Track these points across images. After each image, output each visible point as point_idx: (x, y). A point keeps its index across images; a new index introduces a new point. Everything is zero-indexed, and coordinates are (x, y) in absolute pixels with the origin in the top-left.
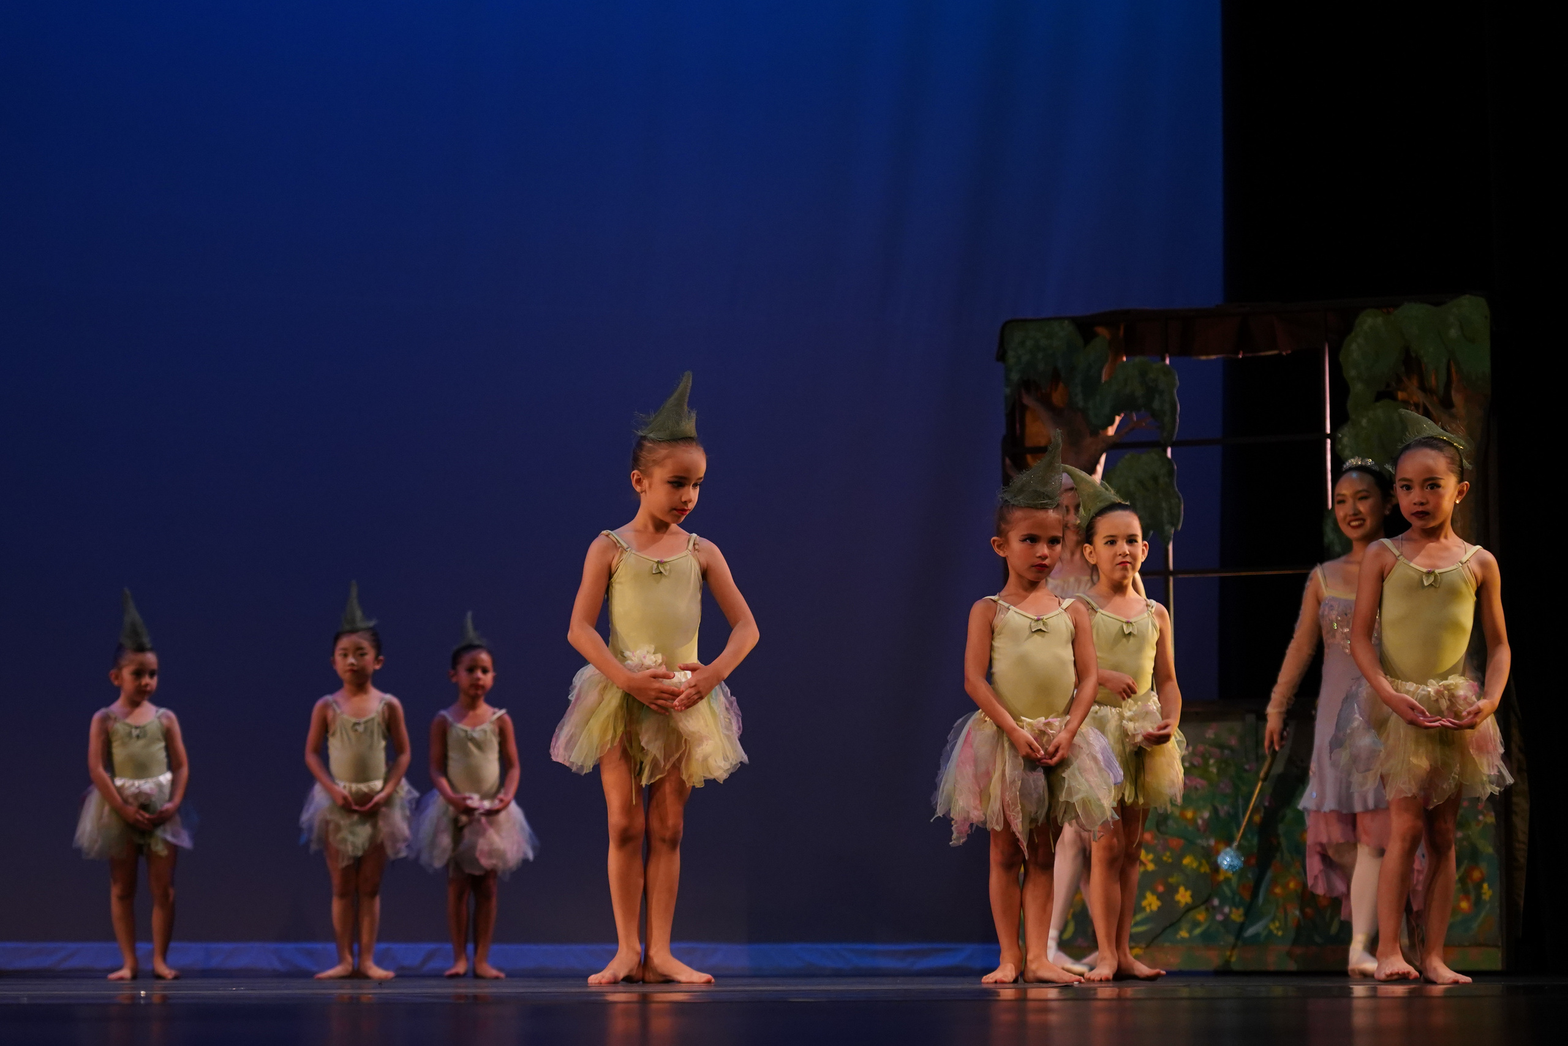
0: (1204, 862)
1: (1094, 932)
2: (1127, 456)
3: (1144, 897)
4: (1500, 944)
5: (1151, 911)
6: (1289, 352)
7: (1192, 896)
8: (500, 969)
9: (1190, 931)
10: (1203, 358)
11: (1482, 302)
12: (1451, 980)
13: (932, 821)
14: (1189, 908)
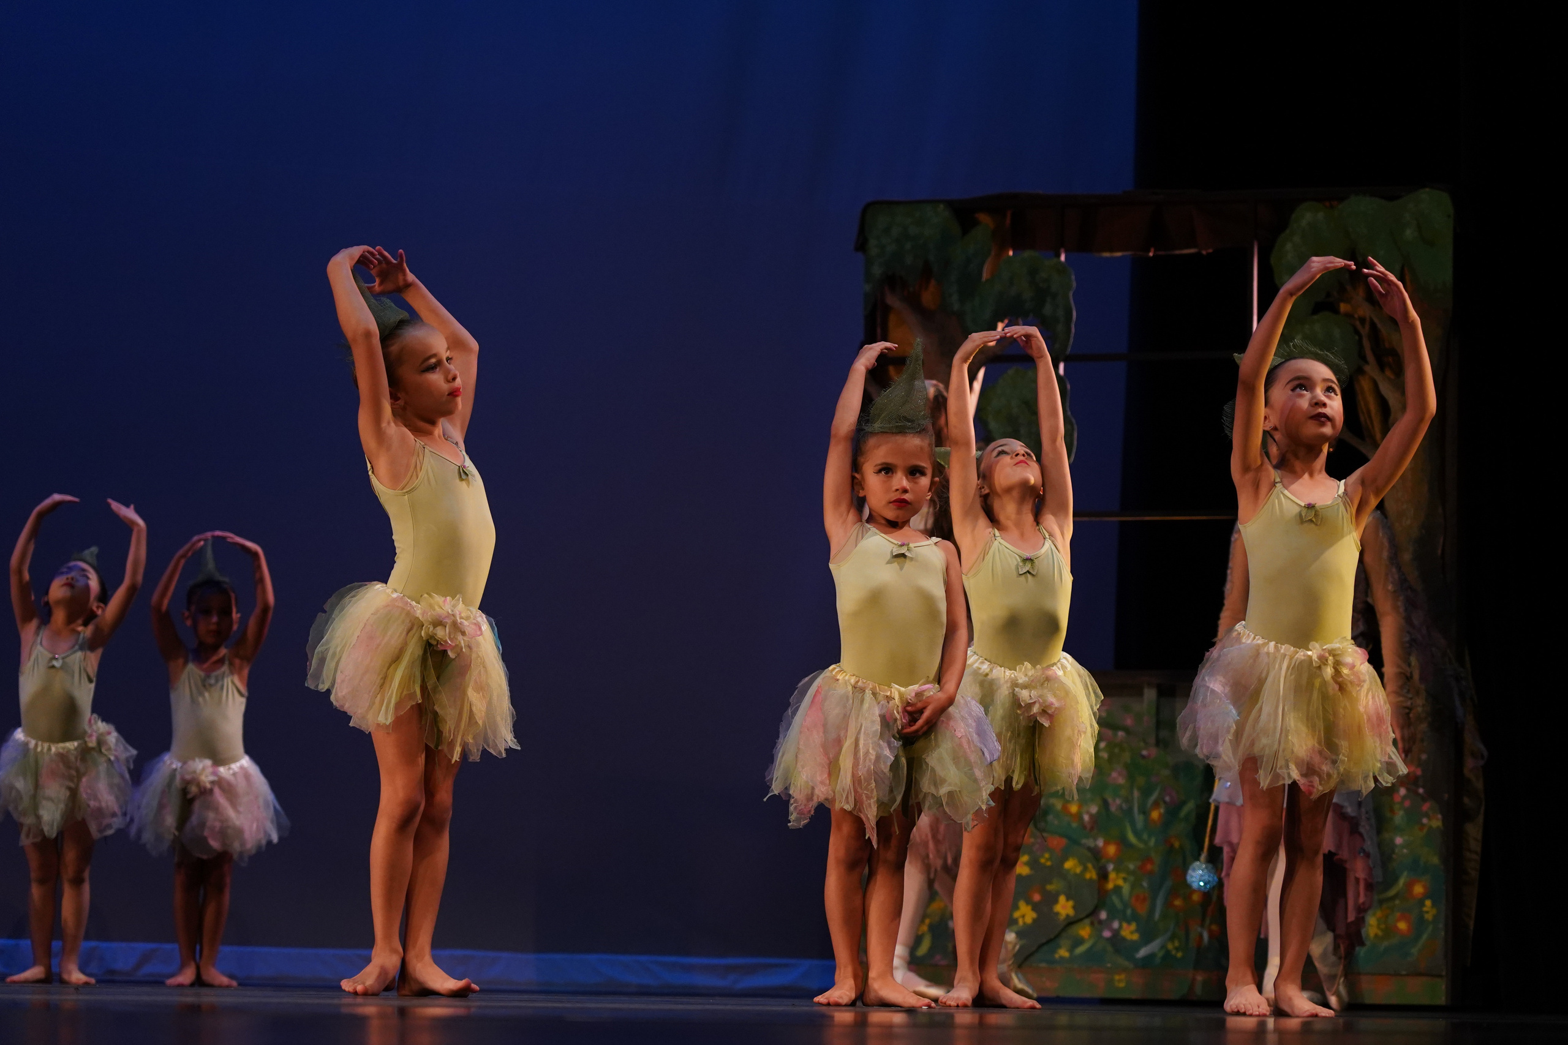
0: (1090, 865)
1: (955, 947)
2: (1011, 372)
3: (1016, 907)
4: (1444, 973)
5: (1024, 923)
6: (1210, 251)
7: (1074, 907)
8: (231, 977)
9: (1071, 950)
10: (1106, 255)
11: (1445, 198)
12: (1308, 1013)
13: (765, 800)
14: (1071, 923)
